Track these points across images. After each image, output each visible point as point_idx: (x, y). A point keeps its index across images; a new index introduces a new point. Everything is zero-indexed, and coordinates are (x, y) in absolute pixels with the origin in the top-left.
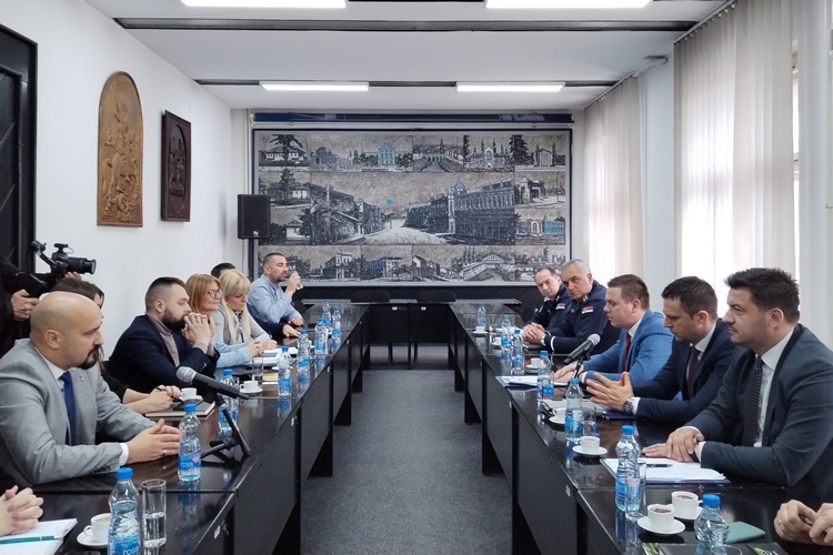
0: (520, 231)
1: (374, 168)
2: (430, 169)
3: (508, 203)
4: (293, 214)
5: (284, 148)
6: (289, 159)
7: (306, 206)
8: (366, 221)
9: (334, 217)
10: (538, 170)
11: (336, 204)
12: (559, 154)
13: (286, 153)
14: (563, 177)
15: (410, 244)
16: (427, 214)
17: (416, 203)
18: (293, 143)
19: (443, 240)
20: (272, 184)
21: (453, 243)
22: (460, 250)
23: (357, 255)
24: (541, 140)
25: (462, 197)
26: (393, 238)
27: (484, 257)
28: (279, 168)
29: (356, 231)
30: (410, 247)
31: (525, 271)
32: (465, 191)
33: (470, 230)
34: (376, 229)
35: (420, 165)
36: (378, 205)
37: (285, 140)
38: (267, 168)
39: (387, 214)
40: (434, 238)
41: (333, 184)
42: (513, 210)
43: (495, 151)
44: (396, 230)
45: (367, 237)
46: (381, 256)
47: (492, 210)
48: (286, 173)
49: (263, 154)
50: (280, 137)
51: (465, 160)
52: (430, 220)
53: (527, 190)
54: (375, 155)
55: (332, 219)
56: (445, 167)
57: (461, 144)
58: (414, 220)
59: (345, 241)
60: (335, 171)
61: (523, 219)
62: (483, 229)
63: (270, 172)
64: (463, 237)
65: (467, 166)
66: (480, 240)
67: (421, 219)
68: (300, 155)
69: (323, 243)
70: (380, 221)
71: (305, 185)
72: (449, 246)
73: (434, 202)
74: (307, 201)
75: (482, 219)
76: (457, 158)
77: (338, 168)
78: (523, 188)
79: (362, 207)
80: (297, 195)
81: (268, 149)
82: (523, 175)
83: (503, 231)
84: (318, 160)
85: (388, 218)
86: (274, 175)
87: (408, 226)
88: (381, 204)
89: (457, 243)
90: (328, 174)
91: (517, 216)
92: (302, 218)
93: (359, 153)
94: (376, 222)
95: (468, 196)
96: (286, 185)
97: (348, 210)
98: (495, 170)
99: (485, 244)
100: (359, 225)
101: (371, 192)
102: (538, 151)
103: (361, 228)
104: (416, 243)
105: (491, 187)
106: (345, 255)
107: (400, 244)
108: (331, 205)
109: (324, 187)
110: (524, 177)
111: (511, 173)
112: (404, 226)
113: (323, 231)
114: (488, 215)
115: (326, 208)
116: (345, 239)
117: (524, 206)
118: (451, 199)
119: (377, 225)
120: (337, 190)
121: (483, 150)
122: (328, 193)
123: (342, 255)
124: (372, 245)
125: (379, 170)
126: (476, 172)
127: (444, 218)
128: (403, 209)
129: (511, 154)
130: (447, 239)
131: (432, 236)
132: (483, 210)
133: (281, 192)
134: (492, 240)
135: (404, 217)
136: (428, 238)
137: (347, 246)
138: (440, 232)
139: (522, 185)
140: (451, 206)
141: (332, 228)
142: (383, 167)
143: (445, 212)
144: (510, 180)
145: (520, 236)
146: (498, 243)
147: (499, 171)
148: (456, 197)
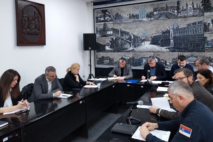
0: (207, 45)
1: (137, 20)
2: (161, 18)
3: (201, 31)
4: (108, 40)
5: (104, 15)
6: (106, 19)
7: (112, 37)
8: (134, 42)
9: (122, 41)
11: (123, 36)
13: (104, 17)
16: (160, 38)
17: (155, 34)
18: (107, 13)
19: (168, 50)
20: (100, 29)
21: (173, 51)
22: (176, 54)
23: (131, 56)
25: (176, 30)
26: (146, 49)
28: (103, 23)
29: (130, 45)
30: (153, 53)
32: (178, 27)
33: (181, 45)
34: (138, 45)
35: (157, 17)
36: (139, 35)
38: (98, 23)
39: (143, 39)
40: (164, 49)
41: (121, 28)
42: (203, 35)
43: (193, 7)
44: (147, 46)
45: (135, 49)
46: (141, 57)
47: (192, 35)
48: (105, 25)
49: (97, 18)
50: (103, 11)
51: (178, 13)
52: (162, 41)
53: (211, 25)
54: (137, 14)
55: (121, 42)
56: (168, 16)
57: (176, 5)
58: (155, 41)
60: (122, 23)
61: (209, 39)
62: (187, 45)
63: (99, 24)
64: (177, 48)
66: (186, 50)
67: (158, 41)
68: (109, 17)
69: (118, 51)
70: (140, 42)
71: (111, 29)
72: (171, 53)
73: (163, 33)
74: (112, 35)
75: (187, 40)
76: (174, 12)
77: (123, 21)
78: (209, 24)
79: (132, 37)
80: (109, 33)
81: (99, 16)
82: (208, 17)
83: (198, 45)
84: (116, 18)
85: (144, 41)
86: (101, 26)
87: (152, 44)
89: (174, 51)
90: (120, 24)
91: (206, 38)
92: (111, 42)
93: (131, 14)
94: (138, 42)
95: (180, 29)
96: (105, 29)
97: (127, 38)
98: (193, 16)
99: (188, 51)
100: (132, 44)
101: (136, 31)
103: (132, 45)
104: (155, 51)
105: (191, 24)
106: (126, 56)
107: (149, 52)
108: (121, 36)
109: (118, 29)
110: (210, 18)
111: (202, 17)
112: (150, 44)
113: (118, 46)
114: (190, 38)
115: (119, 38)
116: (126, 50)
117: (210, 32)
118: (172, 31)
119: (139, 44)
120: (123, 30)
121: (187, 7)
122: (120, 31)
123: (125, 56)
124: (137, 52)
125: (139, 21)
126: (184, 18)
127: (168, 40)
128: (149, 36)
129: (203, 7)
130: (170, 49)
131: (163, 48)
132: (187, 36)
133: (103, 32)
134: (192, 50)
135: (150, 40)
136: (161, 49)
137: (127, 53)
138: (167, 46)
139: (209, 22)
140: (172, 34)
141: (121, 45)
142: (141, 19)
143: (169, 37)
144: (201, 20)
145: (207, 47)
146: (195, 51)
147: (196, 16)
148: (174, 30)
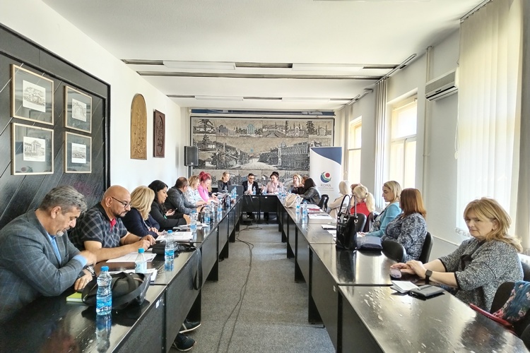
1: (245, 135)
2: (270, 136)
3: (305, 152)
4: (209, 155)
5: (205, 125)
6: (207, 130)
7: (215, 152)
8: (241, 159)
9: (227, 157)
10: (319, 137)
11: (228, 151)
12: (328, 130)
13: (205, 128)
14: (330, 141)
15: (261, 170)
16: (269, 156)
17: (264, 151)
18: (208, 123)
19: (276, 168)
20: (199, 142)
21: (280, 170)
22: (283, 172)
23: (238, 175)
24: (321, 124)
25: (284, 149)
26: (253, 167)
28: (202, 135)
29: (237, 163)
32: (286, 146)
33: (288, 163)
34: (246, 162)
35: (266, 134)
37: (205, 122)
38: (197, 134)
39: (250, 156)
41: (226, 142)
42: (307, 155)
43: (300, 128)
44: (255, 163)
45: (242, 166)
47: (298, 155)
48: (205, 137)
49: (195, 128)
50: (203, 120)
51: (286, 132)
52: (270, 159)
53: (314, 146)
54: (245, 129)
56: (277, 135)
57: (285, 125)
58: (263, 159)
59: (232, 168)
60: (227, 136)
62: (293, 164)
63: (198, 136)
64: (285, 167)
65: (287, 135)
66: (292, 168)
67: (266, 159)
68: (212, 129)
69: (222, 168)
70: (248, 159)
71: (214, 142)
73: (272, 151)
74: (215, 149)
75: (293, 159)
76: (282, 131)
77: (229, 135)
79: (239, 153)
80: (210, 147)
81: (197, 126)
82: (312, 139)
83: (303, 164)
84: (220, 131)
85: (251, 158)
86: (200, 138)
87: (260, 161)
88: (248, 152)
89: (282, 169)
90: (224, 137)
91: (309, 158)
92: (212, 157)
93: (238, 128)
94: (246, 159)
95: (287, 148)
96: (205, 142)
97: (233, 154)
98: (300, 137)
99: (295, 170)
100: (238, 161)
101: (243, 147)
102: (319, 128)
105: (297, 145)
107: (257, 170)
108: (225, 152)
109: (222, 143)
111: (307, 138)
113: (222, 163)
114: (296, 157)
115: (223, 153)
118: (279, 149)
120: (228, 144)
121: (294, 128)
122: (224, 146)
124: (243, 169)
125: (247, 136)
126: (291, 137)
127: (276, 158)
128: (258, 154)
129: (307, 130)
130: (278, 168)
131: (271, 166)
132: (294, 155)
133: (204, 145)
134: (298, 168)
135: (258, 158)
138: (275, 165)
139: (312, 144)
140: (280, 153)
141: (226, 162)
142: (249, 135)
143: (277, 155)
144: (306, 141)
148: (282, 149)
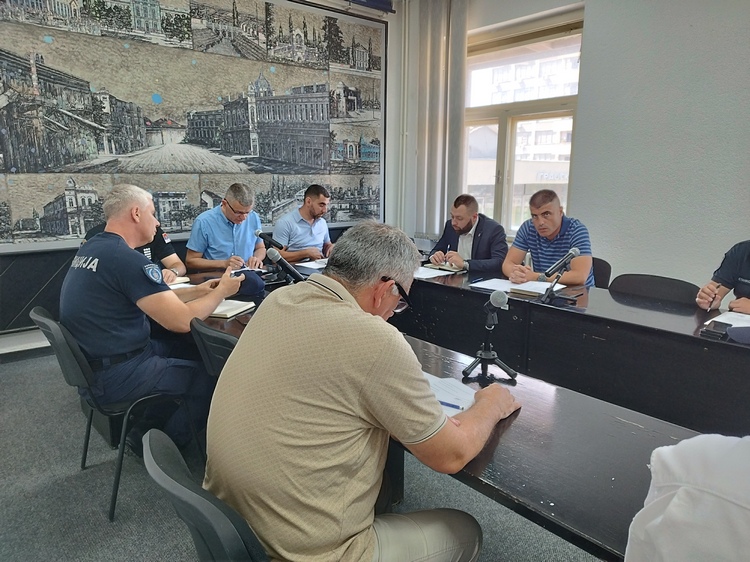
0: (335, 156)
1: (124, 31)
2: (219, 48)
3: (322, 115)
8: (117, 130)
9: (52, 119)
10: (354, 72)
11: (54, 94)
12: (375, 54)
14: (378, 86)
15: (194, 172)
16: (218, 123)
19: (244, 166)
21: (257, 171)
22: (264, 182)
24: (357, 31)
25: (267, 101)
26: (168, 163)
27: (296, 191)
29: (100, 147)
30: (195, 177)
31: (341, 209)
32: (270, 92)
33: (278, 151)
34: (137, 145)
35: (204, 41)
36: (137, 103)
39: (153, 119)
40: (231, 163)
41: (42, 52)
42: (328, 126)
43: (306, 36)
44: (171, 147)
45: (122, 158)
47: (304, 124)
51: (269, 43)
52: (224, 134)
53: (343, 100)
54: (124, 7)
55: (47, 123)
57: (262, 15)
58: (200, 133)
59: (81, 165)
60: (44, 27)
61: (338, 139)
62: (294, 151)
64: (270, 162)
65: (271, 53)
67: (211, 132)
69: (34, 169)
70: (143, 130)
72: (252, 176)
73: (228, 106)
75: (292, 137)
76: (257, 38)
77: (51, 21)
78: (338, 96)
79: (106, 104)
82: (337, 77)
83: (317, 154)
85: (157, 127)
87: (191, 142)
88: (142, 101)
89: (262, 171)
90: (29, 28)
91: (332, 135)
94: (136, 132)
95: (274, 100)
97: (80, 106)
98: (306, 65)
99: (297, 173)
100: (105, 137)
102: (355, 46)
103: (109, 141)
104: (204, 170)
105: (302, 90)
106: (83, 191)
107: (180, 172)
108: (41, 95)
109: (22, 54)
110: (339, 80)
111: (326, 73)
112: (184, 142)
113: (32, 144)
114: (300, 131)
115: (33, 100)
116: (78, 161)
117: (340, 120)
118: (252, 103)
119: (139, 138)
120: (48, 63)
121: (291, 32)
122: (34, 69)
123: (77, 191)
124: (131, 172)
125: (133, 38)
126: (284, 64)
127: (243, 131)
128: (180, 113)
129: (325, 44)
130: (250, 165)
131: (227, 159)
132: (293, 123)
134: (306, 167)
135: (183, 127)
136: (223, 163)
137: (85, 175)
138: (239, 154)
139: (337, 92)
140: (252, 114)
141: (50, 139)
142: (141, 33)
143: (244, 123)
144: (323, 82)
145: (336, 162)
146: (312, 171)
147: (311, 68)
148: (259, 100)
